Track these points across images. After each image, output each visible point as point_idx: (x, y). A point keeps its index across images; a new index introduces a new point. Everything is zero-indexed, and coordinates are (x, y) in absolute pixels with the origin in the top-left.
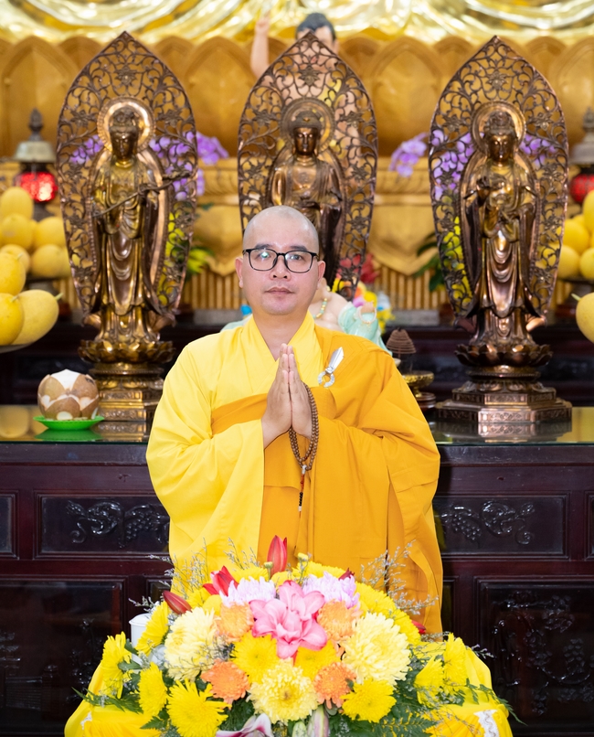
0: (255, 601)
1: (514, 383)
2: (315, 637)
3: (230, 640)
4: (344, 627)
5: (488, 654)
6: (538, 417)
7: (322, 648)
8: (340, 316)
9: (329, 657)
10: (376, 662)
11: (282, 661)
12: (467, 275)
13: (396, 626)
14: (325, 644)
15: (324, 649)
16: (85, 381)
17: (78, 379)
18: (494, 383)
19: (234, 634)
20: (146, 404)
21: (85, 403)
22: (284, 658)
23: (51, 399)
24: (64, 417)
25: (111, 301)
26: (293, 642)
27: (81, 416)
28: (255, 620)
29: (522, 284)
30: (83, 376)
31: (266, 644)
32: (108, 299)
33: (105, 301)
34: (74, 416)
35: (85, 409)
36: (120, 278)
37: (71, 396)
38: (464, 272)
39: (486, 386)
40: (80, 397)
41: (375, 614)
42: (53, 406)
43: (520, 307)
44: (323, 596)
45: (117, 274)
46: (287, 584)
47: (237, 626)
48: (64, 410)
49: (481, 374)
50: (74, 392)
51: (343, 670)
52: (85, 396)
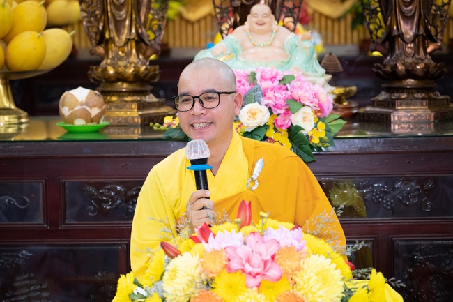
0: (228, 247)
1: (418, 92)
2: (274, 272)
3: (211, 275)
4: (295, 265)
5: (402, 284)
6: (436, 118)
7: (278, 280)
8: (285, 43)
9: (284, 287)
10: (319, 289)
11: (249, 290)
12: (382, 11)
13: (333, 264)
14: (281, 277)
15: (280, 281)
16: (94, 96)
17: (89, 94)
18: (402, 92)
19: (214, 271)
20: (140, 113)
21: (94, 112)
22: (251, 288)
23: (70, 110)
24: (79, 123)
25: (112, 35)
26: (258, 277)
27: (92, 121)
28: (229, 260)
29: (423, 17)
30: (93, 92)
31: (238, 278)
32: (110, 35)
33: (107, 36)
34: (87, 122)
35: (95, 117)
36: (118, 19)
37: (84, 107)
38: (379, 9)
39: (396, 95)
40: (91, 108)
41: (318, 255)
42: (71, 115)
43: (422, 35)
44: (279, 243)
45: (116, 15)
46: (252, 235)
47: (216, 266)
48: (79, 117)
49: (392, 86)
50: (87, 104)
51: (294, 295)
52: (94, 106)
